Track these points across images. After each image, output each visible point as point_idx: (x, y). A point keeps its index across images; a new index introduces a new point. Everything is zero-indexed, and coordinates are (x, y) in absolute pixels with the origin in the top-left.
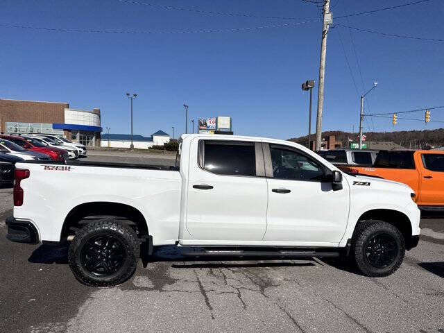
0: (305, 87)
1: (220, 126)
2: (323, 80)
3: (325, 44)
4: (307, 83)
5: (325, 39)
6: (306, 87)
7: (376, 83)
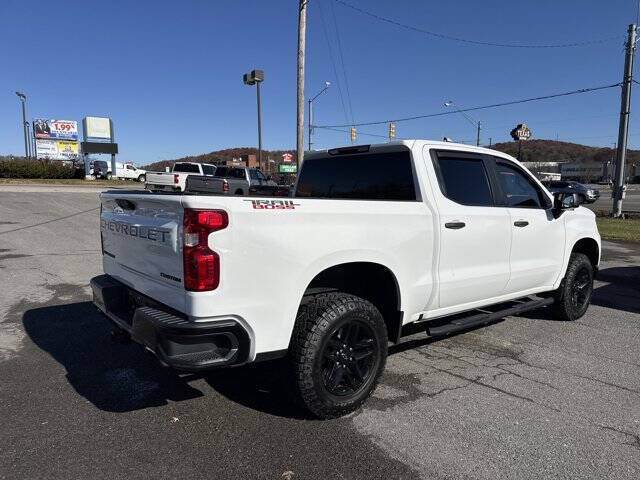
0: (249, 79)
1: (91, 133)
2: (302, 72)
3: (304, 18)
4: (253, 74)
5: (304, 10)
6: (251, 79)
7: (328, 83)
